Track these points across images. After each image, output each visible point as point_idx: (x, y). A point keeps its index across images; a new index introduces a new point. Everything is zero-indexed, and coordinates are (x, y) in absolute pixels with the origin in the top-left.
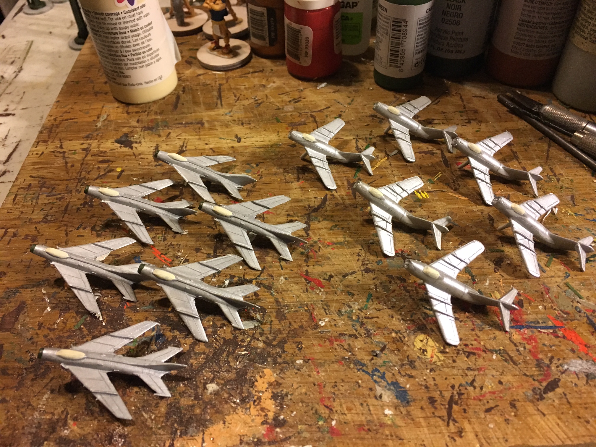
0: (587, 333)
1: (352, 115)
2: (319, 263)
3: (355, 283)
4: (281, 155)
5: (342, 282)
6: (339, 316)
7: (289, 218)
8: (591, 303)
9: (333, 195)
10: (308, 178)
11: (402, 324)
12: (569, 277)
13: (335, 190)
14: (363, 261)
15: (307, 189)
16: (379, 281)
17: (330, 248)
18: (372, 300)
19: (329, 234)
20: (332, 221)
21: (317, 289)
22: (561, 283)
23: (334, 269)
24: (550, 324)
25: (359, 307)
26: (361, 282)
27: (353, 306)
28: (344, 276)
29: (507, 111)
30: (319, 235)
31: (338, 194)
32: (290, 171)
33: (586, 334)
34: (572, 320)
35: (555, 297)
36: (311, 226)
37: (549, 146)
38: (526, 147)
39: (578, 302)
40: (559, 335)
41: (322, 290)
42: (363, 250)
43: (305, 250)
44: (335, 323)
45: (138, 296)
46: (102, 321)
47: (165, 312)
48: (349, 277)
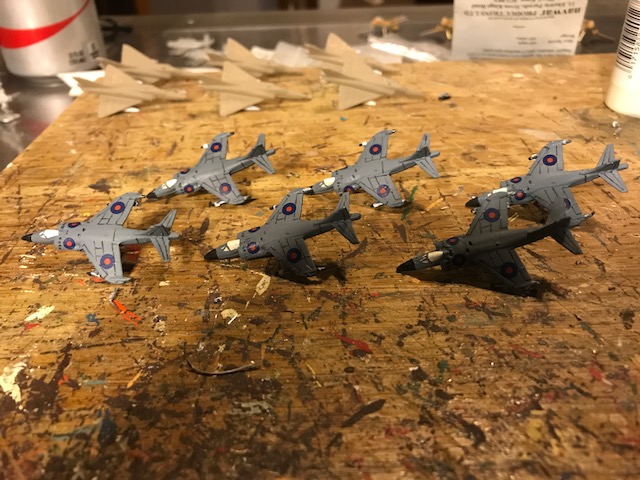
45: (82, 366)
46: (19, 404)
47: (121, 389)
48: (408, 339)
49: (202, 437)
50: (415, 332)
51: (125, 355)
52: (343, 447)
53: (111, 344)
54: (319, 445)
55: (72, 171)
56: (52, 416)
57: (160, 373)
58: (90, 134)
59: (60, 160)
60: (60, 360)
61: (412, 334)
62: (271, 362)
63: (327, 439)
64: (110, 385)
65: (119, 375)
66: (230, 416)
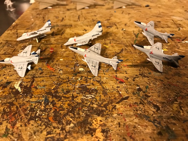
2: (122, 73)
3: (139, 81)
6: (134, 95)
11: (165, 99)
15: (114, 46)
16: (151, 81)
17: (126, 67)
19: (125, 62)
20: (126, 57)
23: (129, 75)
26: (142, 81)
28: (134, 78)
32: (107, 40)
41: (124, 83)
42: (141, 69)
44: (132, 97)
45: (38, 83)
46: (21, 92)
47: (50, 90)
48: (136, 79)
49: (74, 104)
50: (138, 77)
51: (51, 80)
52: (116, 110)
53: (46, 77)
54: (109, 108)
55: (32, 26)
56: (30, 96)
57: (61, 85)
58: (37, 14)
59: (29, 22)
60: (32, 81)
61: (137, 77)
62: (94, 84)
63: (112, 107)
64: (46, 88)
65: (49, 86)
66: (82, 99)
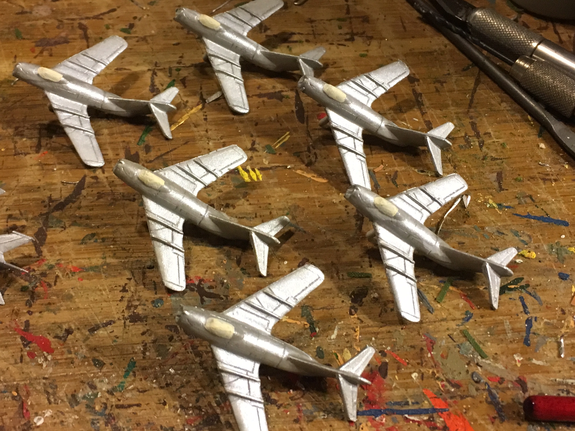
0: (484, 419)
1: (153, 25)
2: (52, 307)
3: (109, 342)
4: (15, 102)
5: (88, 342)
6: (71, 405)
7: (11, 223)
8: (500, 366)
9: (96, 178)
10: (57, 145)
11: (179, 415)
12: (471, 320)
13: (101, 168)
14: (129, 301)
15: (50, 167)
16: (153, 338)
17: (77, 277)
18: (134, 372)
19: (78, 252)
20: (87, 226)
21: (40, 356)
22: (455, 330)
23: (76, 317)
24: (426, 405)
25: (110, 387)
26: (120, 341)
27: (98, 385)
28: (93, 330)
29: (419, 18)
30: (60, 254)
31: (106, 174)
32: (26, 132)
33: (483, 422)
34: (462, 398)
35: (442, 356)
36: (49, 237)
37: (477, 82)
38: (438, 85)
39: (478, 364)
40: (438, 425)
41: (49, 358)
42: (132, 280)
43: (30, 283)
44: (62, 418)
